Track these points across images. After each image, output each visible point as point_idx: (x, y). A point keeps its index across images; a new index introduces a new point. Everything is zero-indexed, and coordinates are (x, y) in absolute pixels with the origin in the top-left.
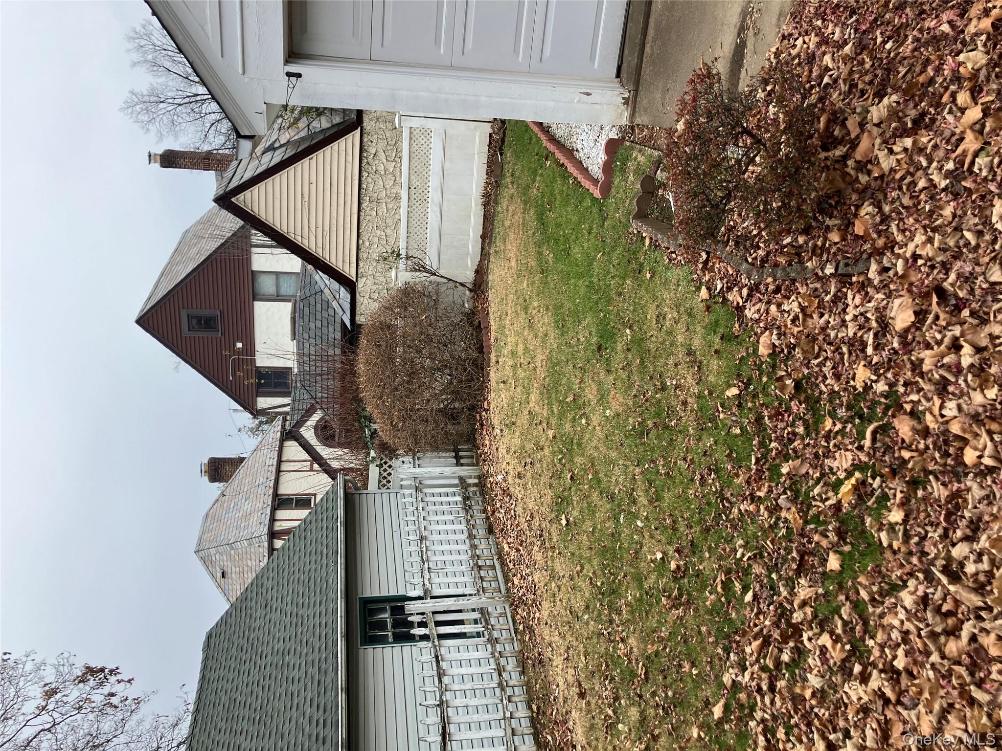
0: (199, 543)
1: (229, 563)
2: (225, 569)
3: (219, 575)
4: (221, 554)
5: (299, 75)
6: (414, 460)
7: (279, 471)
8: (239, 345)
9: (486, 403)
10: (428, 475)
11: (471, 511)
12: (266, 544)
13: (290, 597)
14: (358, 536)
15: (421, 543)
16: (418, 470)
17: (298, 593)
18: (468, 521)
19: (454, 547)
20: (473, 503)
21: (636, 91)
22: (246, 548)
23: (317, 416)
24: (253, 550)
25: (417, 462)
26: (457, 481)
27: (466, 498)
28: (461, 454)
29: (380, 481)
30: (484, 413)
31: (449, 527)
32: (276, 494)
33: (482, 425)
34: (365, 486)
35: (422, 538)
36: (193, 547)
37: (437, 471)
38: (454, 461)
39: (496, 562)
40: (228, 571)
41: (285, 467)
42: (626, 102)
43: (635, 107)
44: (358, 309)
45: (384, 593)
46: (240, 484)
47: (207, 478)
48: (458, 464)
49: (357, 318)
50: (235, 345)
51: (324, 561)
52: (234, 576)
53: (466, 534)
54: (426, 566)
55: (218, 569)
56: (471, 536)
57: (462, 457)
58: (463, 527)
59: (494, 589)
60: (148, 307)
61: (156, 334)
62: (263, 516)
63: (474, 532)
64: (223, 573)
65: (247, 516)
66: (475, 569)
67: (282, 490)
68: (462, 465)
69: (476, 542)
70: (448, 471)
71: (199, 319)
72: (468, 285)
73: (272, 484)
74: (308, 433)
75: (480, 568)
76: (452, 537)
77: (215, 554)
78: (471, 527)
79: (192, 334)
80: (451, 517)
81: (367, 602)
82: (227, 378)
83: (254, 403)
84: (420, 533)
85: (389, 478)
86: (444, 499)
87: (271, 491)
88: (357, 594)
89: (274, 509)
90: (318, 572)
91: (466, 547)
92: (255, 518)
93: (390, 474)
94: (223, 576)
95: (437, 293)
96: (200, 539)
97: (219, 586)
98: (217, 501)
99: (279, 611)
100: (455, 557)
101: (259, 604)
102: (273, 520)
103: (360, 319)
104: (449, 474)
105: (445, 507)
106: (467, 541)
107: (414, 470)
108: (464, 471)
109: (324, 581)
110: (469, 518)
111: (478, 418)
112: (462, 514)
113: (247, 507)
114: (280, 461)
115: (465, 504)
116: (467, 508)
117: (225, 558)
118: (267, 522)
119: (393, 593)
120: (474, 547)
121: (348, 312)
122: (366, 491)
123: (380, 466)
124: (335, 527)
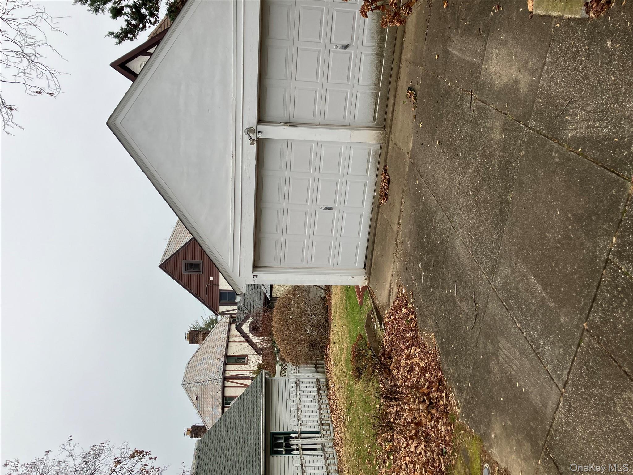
0: (184, 380)
1: (200, 393)
2: (198, 395)
3: (194, 398)
4: (196, 387)
5: (257, 276)
6: (296, 368)
7: (228, 342)
8: (211, 279)
9: (329, 346)
10: (302, 377)
11: (321, 396)
12: (221, 384)
13: (239, 428)
14: (270, 401)
15: (298, 411)
16: (298, 375)
17: (243, 427)
18: (319, 401)
19: (311, 414)
20: (322, 392)
21: (370, 276)
22: (210, 385)
23: (250, 320)
24: (213, 387)
25: (298, 370)
26: (315, 380)
27: (319, 389)
28: (318, 366)
29: (281, 372)
30: (328, 351)
31: (310, 404)
32: (226, 355)
33: (327, 355)
34: (274, 375)
35: (298, 409)
36: (181, 381)
37: (306, 375)
38: (315, 369)
39: (330, 422)
40: (199, 396)
41: (232, 339)
42: (366, 279)
43: (369, 281)
44: (273, 290)
45: (282, 431)
46: (206, 347)
47: (188, 341)
48: (317, 372)
49: (273, 294)
50: (209, 279)
51: (255, 413)
52: (202, 399)
53: (317, 408)
54: (300, 423)
55: (194, 395)
56: (320, 409)
57: (318, 368)
58: (317, 404)
59: (328, 435)
60: (165, 259)
61: (169, 273)
62: (220, 367)
63: (322, 407)
64: (197, 398)
65: (210, 367)
66: (321, 425)
67: (230, 353)
68: (318, 372)
69: (322, 412)
70: (311, 375)
71: (191, 265)
72: (323, 287)
73: (224, 349)
74: (246, 328)
75: (323, 424)
76: (311, 409)
77: (193, 387)
78: (320, 404)
79: (187, 273)
80: (312, 399)
81: (274, 434)
82: (204, 295)
83: (218, 309)
84: (298, 406)
85: (286, 370)
86: (308, 389)
87: (224, 353)
88: (269, 430)
89: (226, 364)
90: (252, 418)
91: (318, 414)
92: (215, 368)
93: (286, 369)
94: (197, 399)
95: (309, 290)
96: (185, 377)
97: (194, 404)
98: (194, 356)
99: (234, 435)
100: (311, 419)
101: (224, 430)
102: (225, 370)
103: (274, 295)
104: (312, 377)
105: (309, 394)
106: (318, 411)
107: (296, 374)
108: (319, 375)
109: (255, 423)
110: (320, 399)
111: (325, 352)
112: (317, 397)
113: (211, 361)
114: (229, 335)
115: (318, 393)
116: (319, 394)
117: (198, 390)
118: (221, 371)
119: (285, 431)
120: (321, 414)
121: (269, 292)
122: (274, 378)
123: (282, 365)
124: (260, 397)
